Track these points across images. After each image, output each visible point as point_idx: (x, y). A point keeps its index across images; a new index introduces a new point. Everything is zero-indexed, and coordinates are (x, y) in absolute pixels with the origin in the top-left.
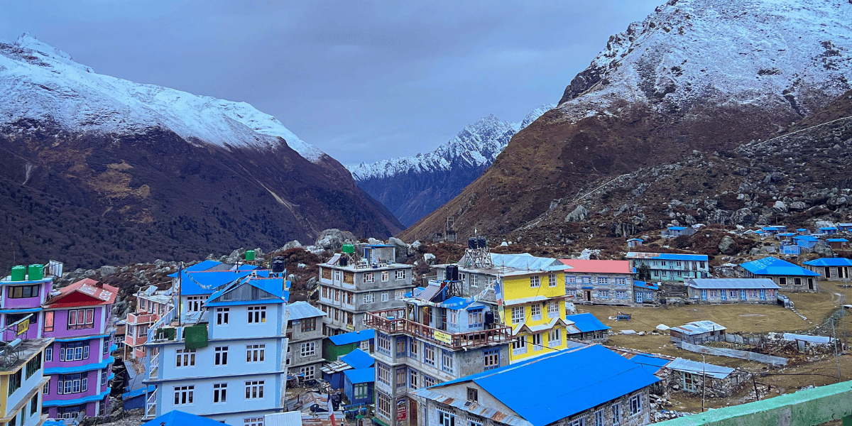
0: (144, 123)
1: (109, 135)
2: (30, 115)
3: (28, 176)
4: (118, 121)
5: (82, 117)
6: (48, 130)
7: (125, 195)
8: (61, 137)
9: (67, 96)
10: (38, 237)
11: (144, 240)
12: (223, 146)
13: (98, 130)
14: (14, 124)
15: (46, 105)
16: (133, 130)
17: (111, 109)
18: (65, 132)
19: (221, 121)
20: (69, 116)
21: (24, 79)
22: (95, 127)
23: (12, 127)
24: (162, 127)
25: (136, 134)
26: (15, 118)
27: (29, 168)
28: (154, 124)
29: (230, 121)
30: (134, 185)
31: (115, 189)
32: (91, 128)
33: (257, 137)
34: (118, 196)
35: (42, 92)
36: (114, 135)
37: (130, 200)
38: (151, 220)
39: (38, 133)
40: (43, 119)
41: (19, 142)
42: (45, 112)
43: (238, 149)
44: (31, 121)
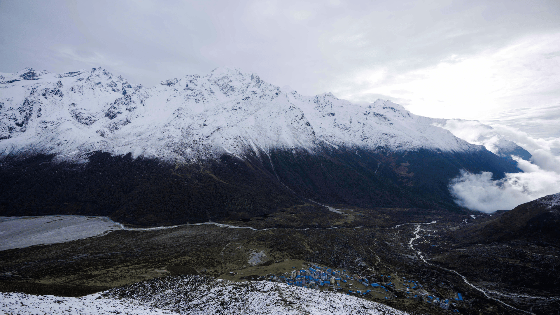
0: (417, 146)
1: (404, 151)
2: (381, 145)
3: (379, 166)
4: (408, 145)
5: (396, 145)
6: (386, 150)
7: (405, 176)
8: (389, 152)
9: (393, 137)
10: (375, 193)
11: (406, 195)
12: (451, 152)
13: (401, 149)
14: (377, 148)
15: (386, 141)
16: (413, 149)
17: (406, 141)
18: (391, 150)
19: (453, 140)
20: (392, 144)
21: (380, 132)
22: (400, 148)
23: (376, 149)
24: (423, 148)
25: (414, 151)
26: (377, 146)
27: (379, 164)
28: (421, 146)
29: (457, 139)
30: (409, 172)
31: (403, 173)
32: (399, 149)
33: (470, 146)
34: (403, 176)
35: (385, 136)
36: (406, 151)
37: (407, 177)
38: (412, 185)
39: (383, 151)
40: (385, 146)
41: (378, 154)
42: (385, 144)
43: (458, 153)
44: (381, 147)
